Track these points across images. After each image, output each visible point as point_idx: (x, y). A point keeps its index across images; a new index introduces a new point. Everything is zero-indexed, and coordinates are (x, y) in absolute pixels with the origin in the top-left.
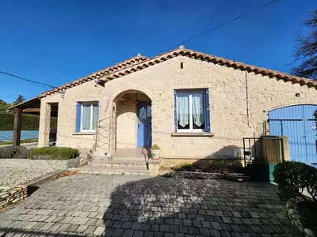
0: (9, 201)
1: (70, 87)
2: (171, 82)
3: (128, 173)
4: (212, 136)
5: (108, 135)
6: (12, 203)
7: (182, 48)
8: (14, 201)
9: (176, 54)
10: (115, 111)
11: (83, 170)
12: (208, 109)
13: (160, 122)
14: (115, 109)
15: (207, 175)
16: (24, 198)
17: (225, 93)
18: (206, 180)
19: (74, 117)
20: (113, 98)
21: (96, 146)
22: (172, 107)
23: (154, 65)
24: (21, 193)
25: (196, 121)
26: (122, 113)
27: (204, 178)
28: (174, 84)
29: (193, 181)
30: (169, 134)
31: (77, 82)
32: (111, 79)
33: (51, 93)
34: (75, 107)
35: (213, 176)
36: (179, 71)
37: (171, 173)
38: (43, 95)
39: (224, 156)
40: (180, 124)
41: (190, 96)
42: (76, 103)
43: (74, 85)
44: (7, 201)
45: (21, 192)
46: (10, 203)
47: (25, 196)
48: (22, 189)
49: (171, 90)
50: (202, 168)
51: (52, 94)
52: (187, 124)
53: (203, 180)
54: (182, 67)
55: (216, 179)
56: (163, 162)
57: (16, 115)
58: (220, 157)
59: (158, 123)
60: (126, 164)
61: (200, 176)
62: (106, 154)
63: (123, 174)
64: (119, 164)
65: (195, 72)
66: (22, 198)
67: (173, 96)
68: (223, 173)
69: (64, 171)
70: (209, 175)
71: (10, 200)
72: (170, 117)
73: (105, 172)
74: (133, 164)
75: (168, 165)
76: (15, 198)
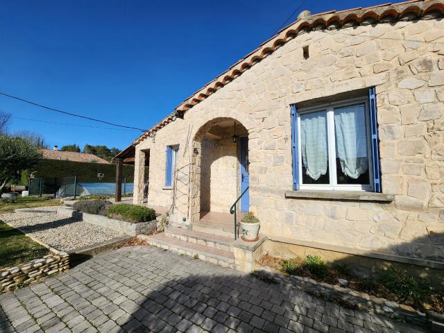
0: (43, 272)
1: (160, 128)
2: (284, 90)
3: (204, 257)
4: (388, 202)
5: (186, 192)
6: (46, 275)
7: (304, 17)
8: (49, 273)
9: (293, 34)
10: (199, 155)
11: (152, 240)
12: (374, 137)
13: (263, 170)
14: (199, 151)
15: (366, 301)
16: (63, 270)
17: (432, 89)
18: (361, 317)
19: (164, 166)
20: (193, 135)
21: (173, 206)
22: (286, 139)
23: (252, 68)
24: (60, 264)
25: (345, 166)
26: (218, 158)
27: (355, 308)
28: (291, 94)
29: (321, 309)
30: (279, 192)
31: (166, 120)
32: (191, 106)
33: (143, 138)
34: (165, 154)
35: (387, 309)
36: (300, 66)
37: (276, 275)
38: (137, 141)
39: (428, 258)
40: (308, 173)
41: (331, 114)
42: (165, 149)
43: (164, 125)
44: (41, 272)
45: (60, 262)
46: (44, 274)
47: (65, 268)
48: (61, 258)
49: (284, 107)
50: (357, 278)
51: (145, 140)
52: (324, 172)
53: (352, 313)
54: (306, 54)
55: (394, 320)
56: (268, 248)
57: (118, 165)
58: (416, 258)
59: (261, 173)
60: (205, 241)
61: (345, 298)
62: (185, 220)
63: (196, 258)
64: (197, 239)
65: (338, 57)
66: (61, 269)
67: (289, 118)
68: (423, 310)
69: (133, 238)
70: (374, 303)
71: (45, 271)
72: (281, 159)
73: (174, 248)
74: (215, 243)
75: (279, 254)
76: (51, 269)
